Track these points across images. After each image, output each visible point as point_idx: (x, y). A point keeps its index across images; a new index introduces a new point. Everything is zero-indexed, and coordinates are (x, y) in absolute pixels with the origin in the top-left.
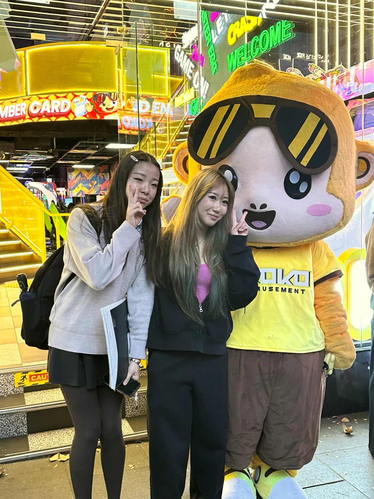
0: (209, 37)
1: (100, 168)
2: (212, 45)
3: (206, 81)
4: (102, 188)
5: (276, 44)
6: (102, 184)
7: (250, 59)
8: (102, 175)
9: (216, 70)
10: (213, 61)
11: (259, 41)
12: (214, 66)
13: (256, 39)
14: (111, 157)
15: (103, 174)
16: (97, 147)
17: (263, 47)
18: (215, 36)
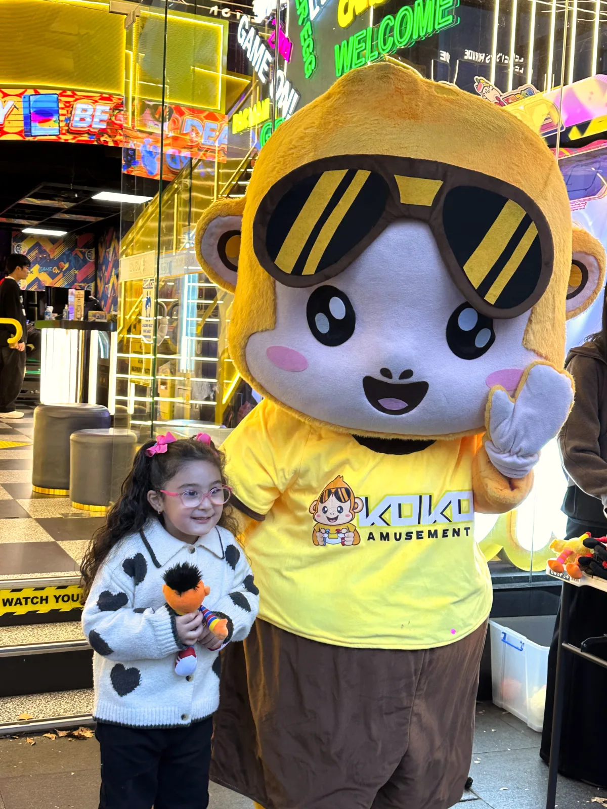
0: (304, 8)
1: (77, 237)
2: (309, 23)
3: (293, 90)
4: (79, 278)
5: (424, 34)
6: (79, 268)
7: (376, 57)
8: (81, 252)
9: (313, 70)
10: (308, 54)
11: (394, 25)
12: (310, 63)
13: (389, 21)
14: (101, 219)
15: (83, 250)
16: (76, 196)
17: (401, 37)
18: (315, 8)
